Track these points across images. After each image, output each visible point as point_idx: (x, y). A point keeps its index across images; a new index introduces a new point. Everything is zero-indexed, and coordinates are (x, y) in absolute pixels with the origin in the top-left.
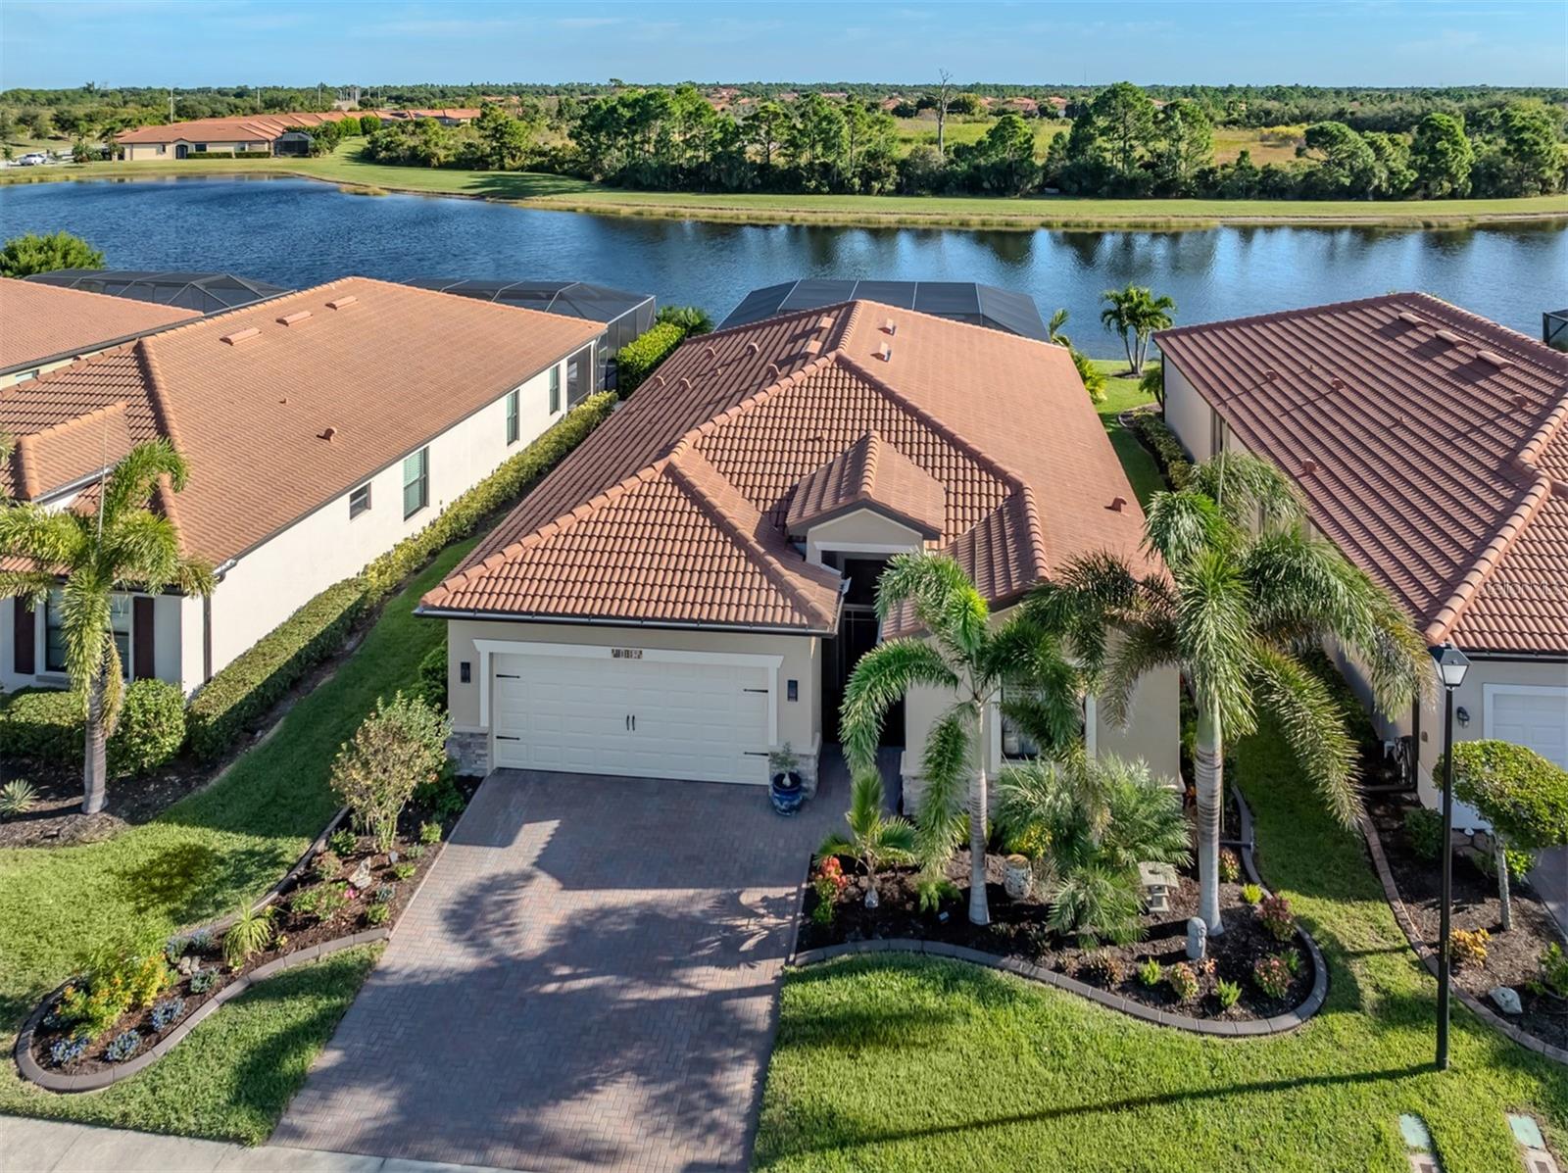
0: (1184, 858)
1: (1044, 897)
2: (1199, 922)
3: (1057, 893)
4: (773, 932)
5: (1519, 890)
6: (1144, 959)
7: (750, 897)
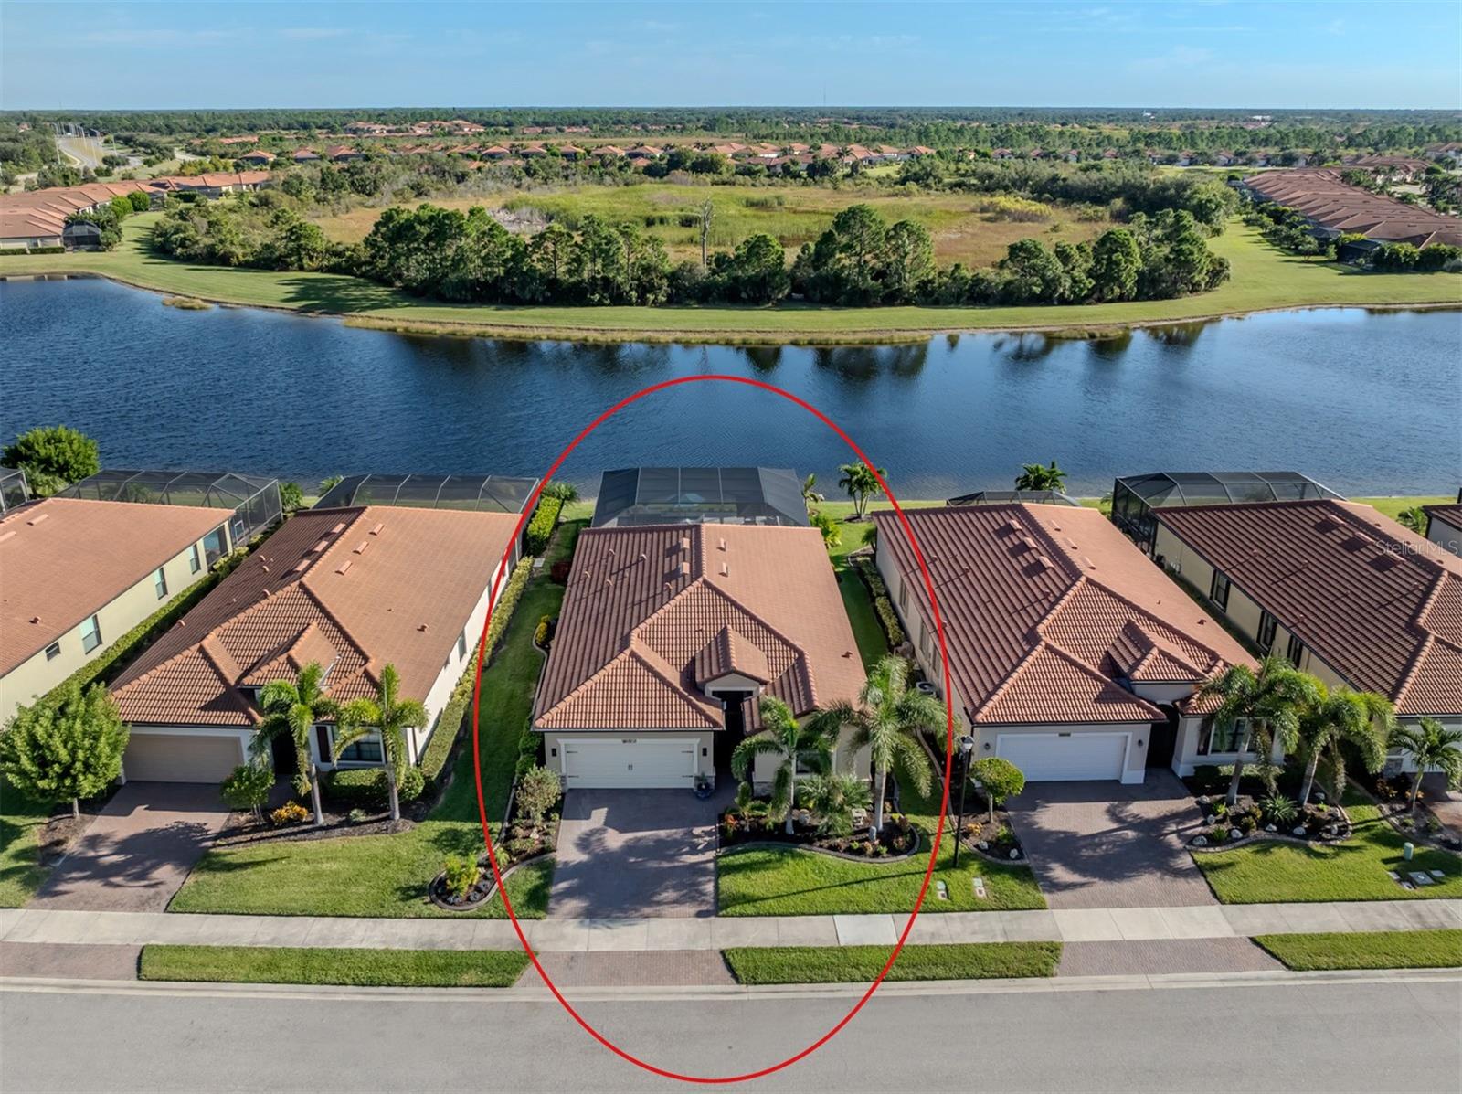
0: (871, 807)
1: (815, 823)
2: (874, 828)
3: (821, 823)
4: (709, 842)
5: (996, 807)
6: (852, 841)
7: (697, 831)
